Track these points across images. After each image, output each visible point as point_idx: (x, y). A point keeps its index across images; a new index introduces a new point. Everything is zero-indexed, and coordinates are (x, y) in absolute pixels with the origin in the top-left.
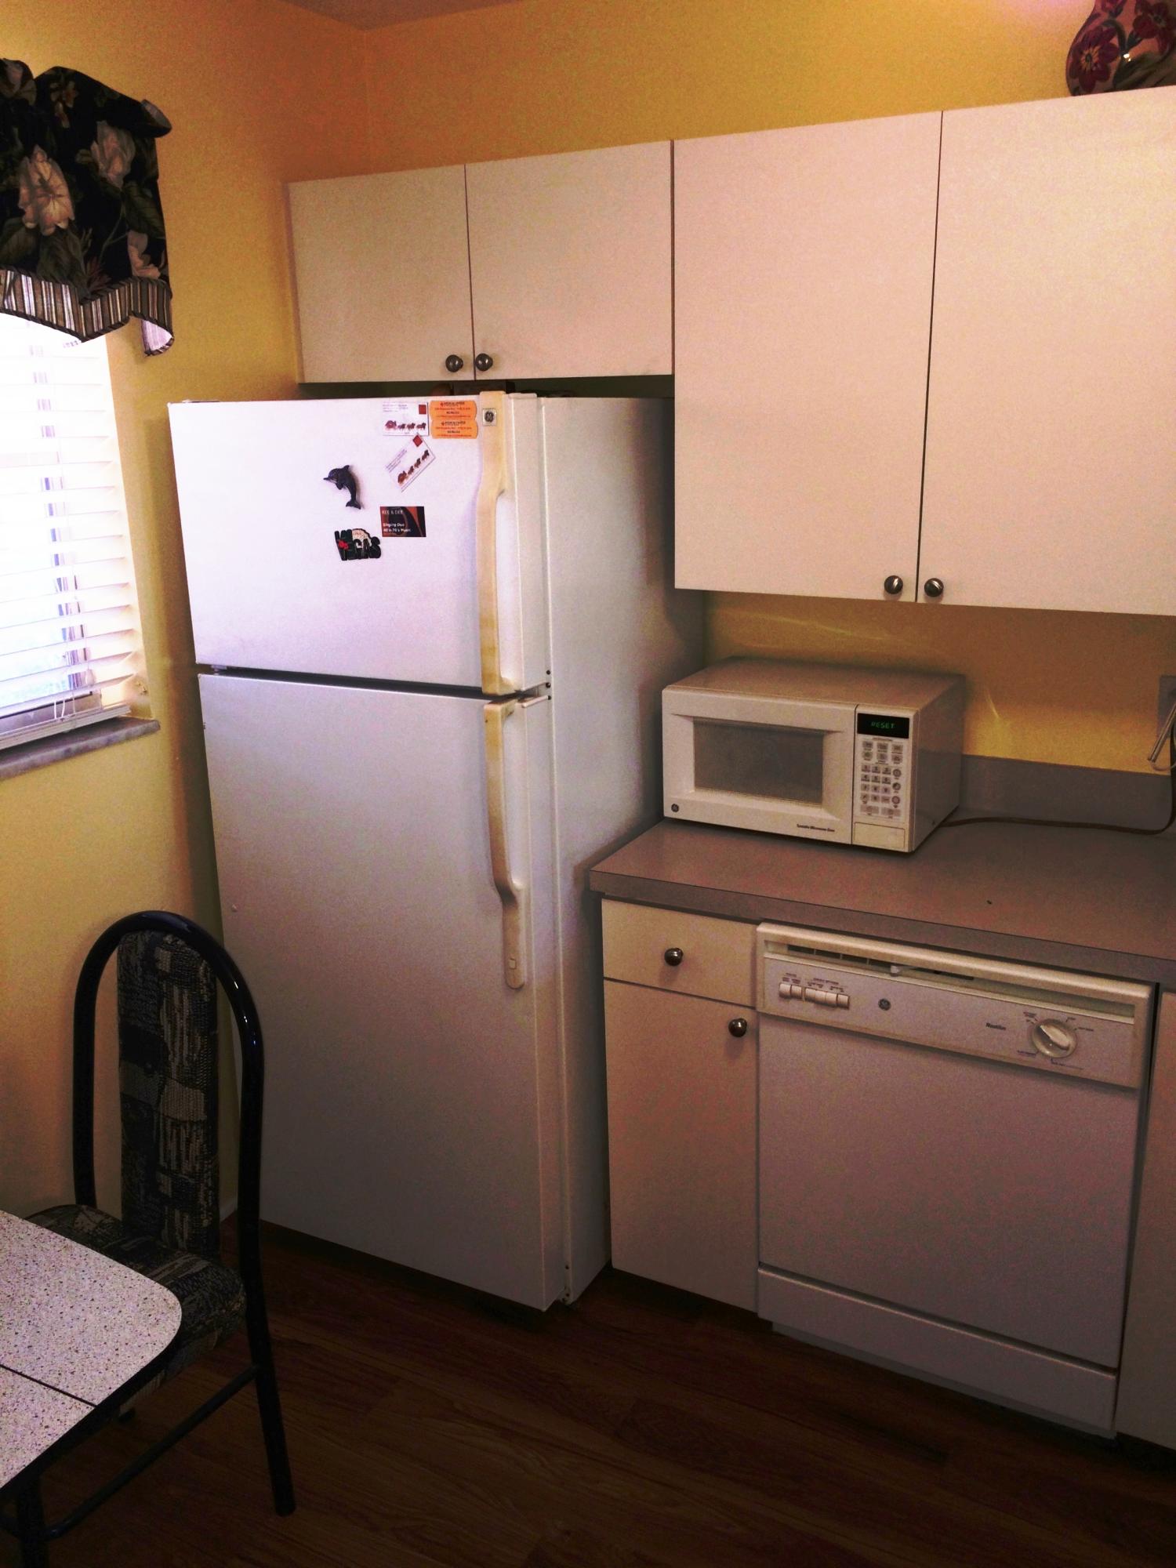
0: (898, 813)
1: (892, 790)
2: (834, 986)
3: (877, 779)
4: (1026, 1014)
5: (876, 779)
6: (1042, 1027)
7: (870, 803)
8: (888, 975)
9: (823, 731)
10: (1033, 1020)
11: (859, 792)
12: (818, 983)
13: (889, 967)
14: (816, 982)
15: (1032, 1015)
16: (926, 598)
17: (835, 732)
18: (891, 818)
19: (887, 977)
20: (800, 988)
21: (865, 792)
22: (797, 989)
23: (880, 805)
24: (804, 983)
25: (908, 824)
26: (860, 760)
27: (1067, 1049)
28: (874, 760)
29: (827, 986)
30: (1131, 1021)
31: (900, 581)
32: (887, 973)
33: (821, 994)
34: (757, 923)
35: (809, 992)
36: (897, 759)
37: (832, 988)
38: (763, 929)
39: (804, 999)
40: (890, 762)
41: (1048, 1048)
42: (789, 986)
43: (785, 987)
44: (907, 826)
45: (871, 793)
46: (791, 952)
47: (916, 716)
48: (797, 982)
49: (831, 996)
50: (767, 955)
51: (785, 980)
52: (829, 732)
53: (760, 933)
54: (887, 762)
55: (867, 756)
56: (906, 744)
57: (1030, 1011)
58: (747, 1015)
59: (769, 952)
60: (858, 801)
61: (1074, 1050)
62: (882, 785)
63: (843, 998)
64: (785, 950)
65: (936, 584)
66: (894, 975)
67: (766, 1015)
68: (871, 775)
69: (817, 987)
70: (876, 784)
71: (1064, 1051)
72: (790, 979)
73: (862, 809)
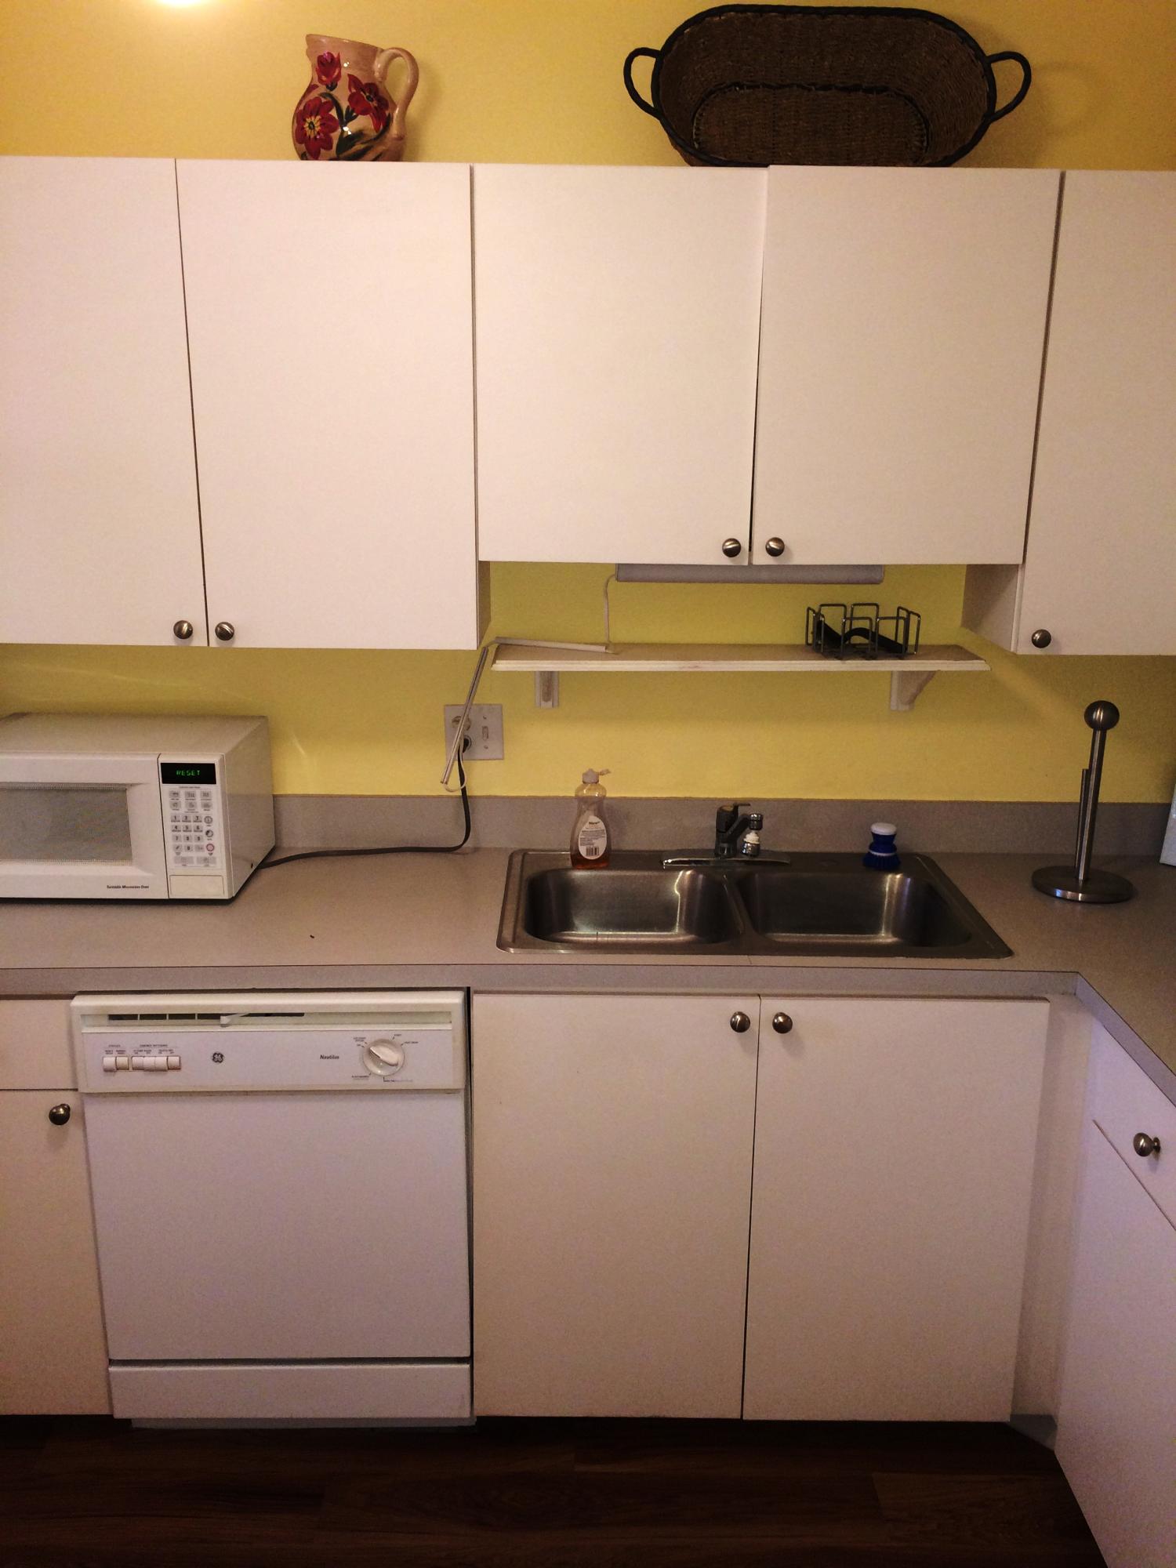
0: (214, 861)
1: (205, 838)
2: (163, 1048)
3: (189, 828)
4: (356, 1039)
5: (187, 829)
6: (372, 1049)
7: (184, 854)
8: (219, 1027)
9: (125, 785)
10: (363, 1044)
11: (170, 843)
12: (146, 1049)
13: (219, 1018)
14: (143, 1049)
15: (362, 1039)
16: (218, 643)
17: (137, 784)
18: (207, 866)
19: (219, 1029)
20: (127, 1058)
21: (178, 843)
22: (123, 1060)
23: (194, 854)
24: (130, 1052)
25: (225, 871)
26: (168, 812)
27: (396, 1065)
28: (183, 810)
29: (155, 1051)
30: (449, 1027)
31: (190, 626)
32: (218, 1025)
33: (148, 1060)
34: (71, 997)
35: (137, 1060)
36: (207, 806)
37: (160, 1052)
38: (78, 1002)
39: (131, 1069)
40: (200, 811)
41: (381, 1068)
42: (114, 1059)
43: (109, 1061)
44: (224, 873)
45: (183, 843)
46: (113, 1022)
47: (222, 761)
48: (121, 1052)
49: (161, 1060)
50: (86, 1030)
51: (108, 1052)
52: (132, 785)
53: (74, 1007)
54: (196, 810)
55: (175, 805)
56: (214, 790)
57: (359, 1035)
58: (69, 1099)
59: (87, 1026)
60: (171, 854)
61: (403, 1064)
62: (193, 834)
63: (174, 1060)
64: (106, 1021)
65: (227, 628)
66: (223, 1026)
67: (90, 1095)
68: (181, 825)
69: (145, 1054)
70: (188, 834)
71: (394, 1067)
72: (115, 1049)
73: (176, 861)
